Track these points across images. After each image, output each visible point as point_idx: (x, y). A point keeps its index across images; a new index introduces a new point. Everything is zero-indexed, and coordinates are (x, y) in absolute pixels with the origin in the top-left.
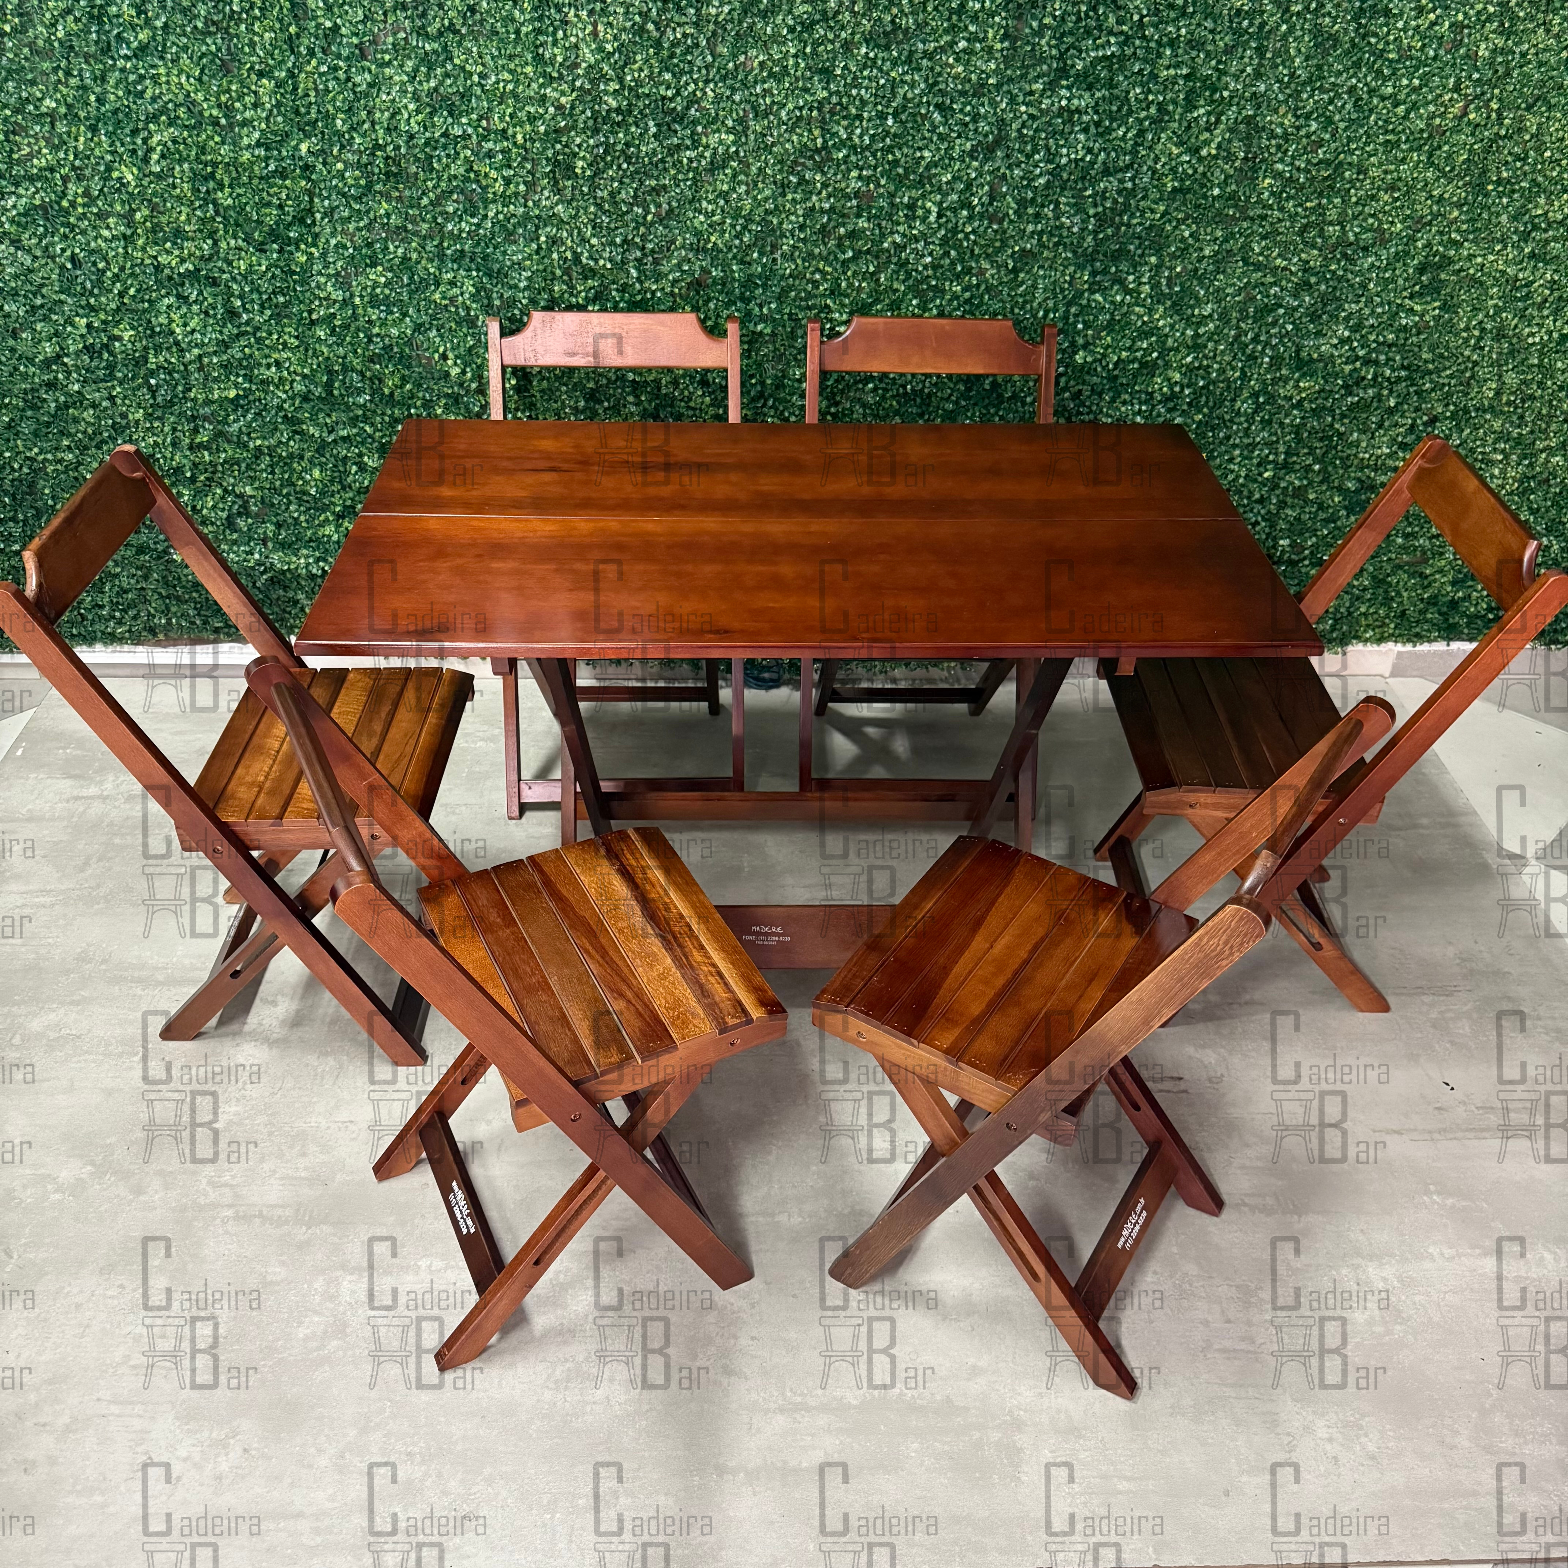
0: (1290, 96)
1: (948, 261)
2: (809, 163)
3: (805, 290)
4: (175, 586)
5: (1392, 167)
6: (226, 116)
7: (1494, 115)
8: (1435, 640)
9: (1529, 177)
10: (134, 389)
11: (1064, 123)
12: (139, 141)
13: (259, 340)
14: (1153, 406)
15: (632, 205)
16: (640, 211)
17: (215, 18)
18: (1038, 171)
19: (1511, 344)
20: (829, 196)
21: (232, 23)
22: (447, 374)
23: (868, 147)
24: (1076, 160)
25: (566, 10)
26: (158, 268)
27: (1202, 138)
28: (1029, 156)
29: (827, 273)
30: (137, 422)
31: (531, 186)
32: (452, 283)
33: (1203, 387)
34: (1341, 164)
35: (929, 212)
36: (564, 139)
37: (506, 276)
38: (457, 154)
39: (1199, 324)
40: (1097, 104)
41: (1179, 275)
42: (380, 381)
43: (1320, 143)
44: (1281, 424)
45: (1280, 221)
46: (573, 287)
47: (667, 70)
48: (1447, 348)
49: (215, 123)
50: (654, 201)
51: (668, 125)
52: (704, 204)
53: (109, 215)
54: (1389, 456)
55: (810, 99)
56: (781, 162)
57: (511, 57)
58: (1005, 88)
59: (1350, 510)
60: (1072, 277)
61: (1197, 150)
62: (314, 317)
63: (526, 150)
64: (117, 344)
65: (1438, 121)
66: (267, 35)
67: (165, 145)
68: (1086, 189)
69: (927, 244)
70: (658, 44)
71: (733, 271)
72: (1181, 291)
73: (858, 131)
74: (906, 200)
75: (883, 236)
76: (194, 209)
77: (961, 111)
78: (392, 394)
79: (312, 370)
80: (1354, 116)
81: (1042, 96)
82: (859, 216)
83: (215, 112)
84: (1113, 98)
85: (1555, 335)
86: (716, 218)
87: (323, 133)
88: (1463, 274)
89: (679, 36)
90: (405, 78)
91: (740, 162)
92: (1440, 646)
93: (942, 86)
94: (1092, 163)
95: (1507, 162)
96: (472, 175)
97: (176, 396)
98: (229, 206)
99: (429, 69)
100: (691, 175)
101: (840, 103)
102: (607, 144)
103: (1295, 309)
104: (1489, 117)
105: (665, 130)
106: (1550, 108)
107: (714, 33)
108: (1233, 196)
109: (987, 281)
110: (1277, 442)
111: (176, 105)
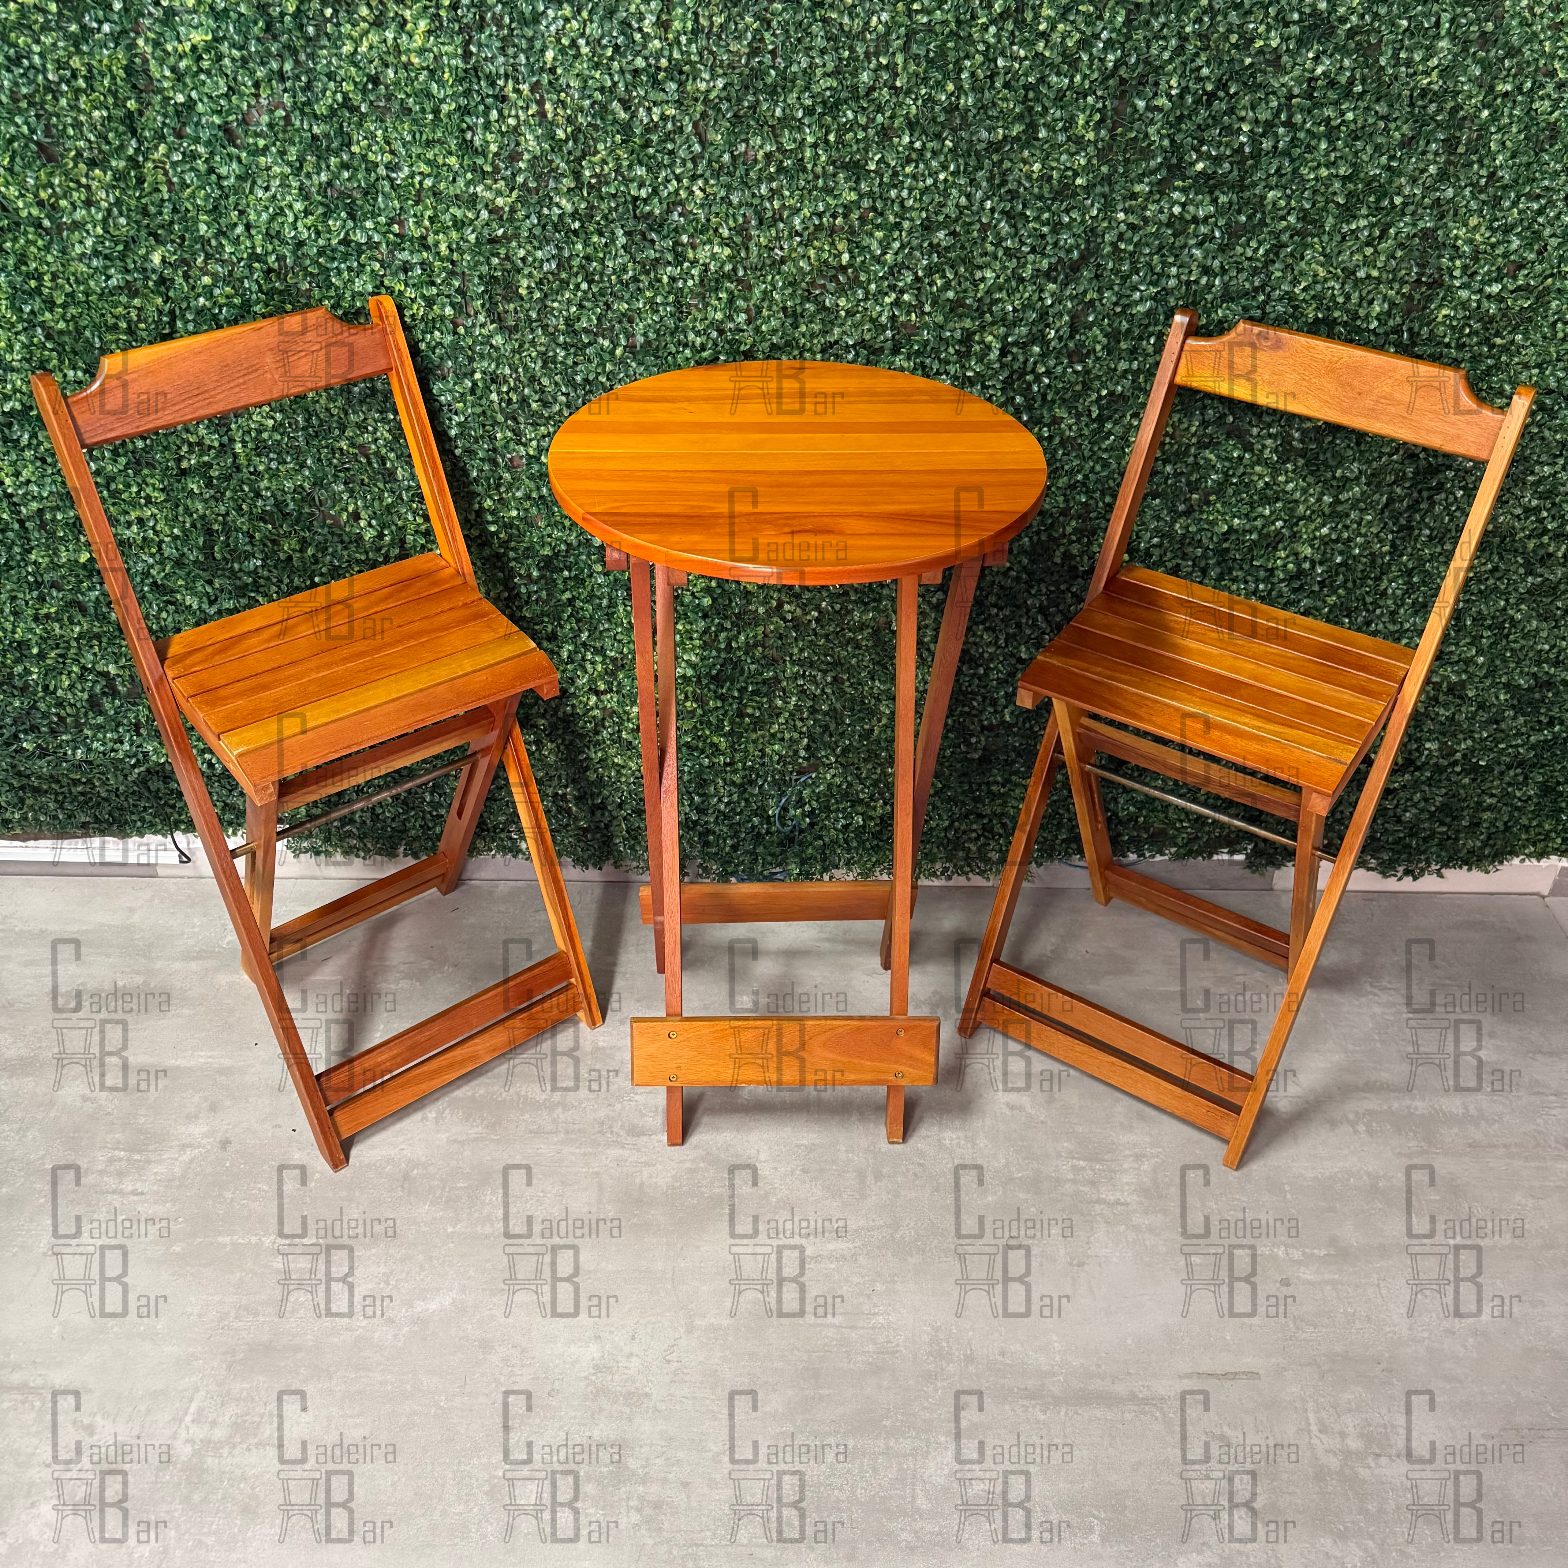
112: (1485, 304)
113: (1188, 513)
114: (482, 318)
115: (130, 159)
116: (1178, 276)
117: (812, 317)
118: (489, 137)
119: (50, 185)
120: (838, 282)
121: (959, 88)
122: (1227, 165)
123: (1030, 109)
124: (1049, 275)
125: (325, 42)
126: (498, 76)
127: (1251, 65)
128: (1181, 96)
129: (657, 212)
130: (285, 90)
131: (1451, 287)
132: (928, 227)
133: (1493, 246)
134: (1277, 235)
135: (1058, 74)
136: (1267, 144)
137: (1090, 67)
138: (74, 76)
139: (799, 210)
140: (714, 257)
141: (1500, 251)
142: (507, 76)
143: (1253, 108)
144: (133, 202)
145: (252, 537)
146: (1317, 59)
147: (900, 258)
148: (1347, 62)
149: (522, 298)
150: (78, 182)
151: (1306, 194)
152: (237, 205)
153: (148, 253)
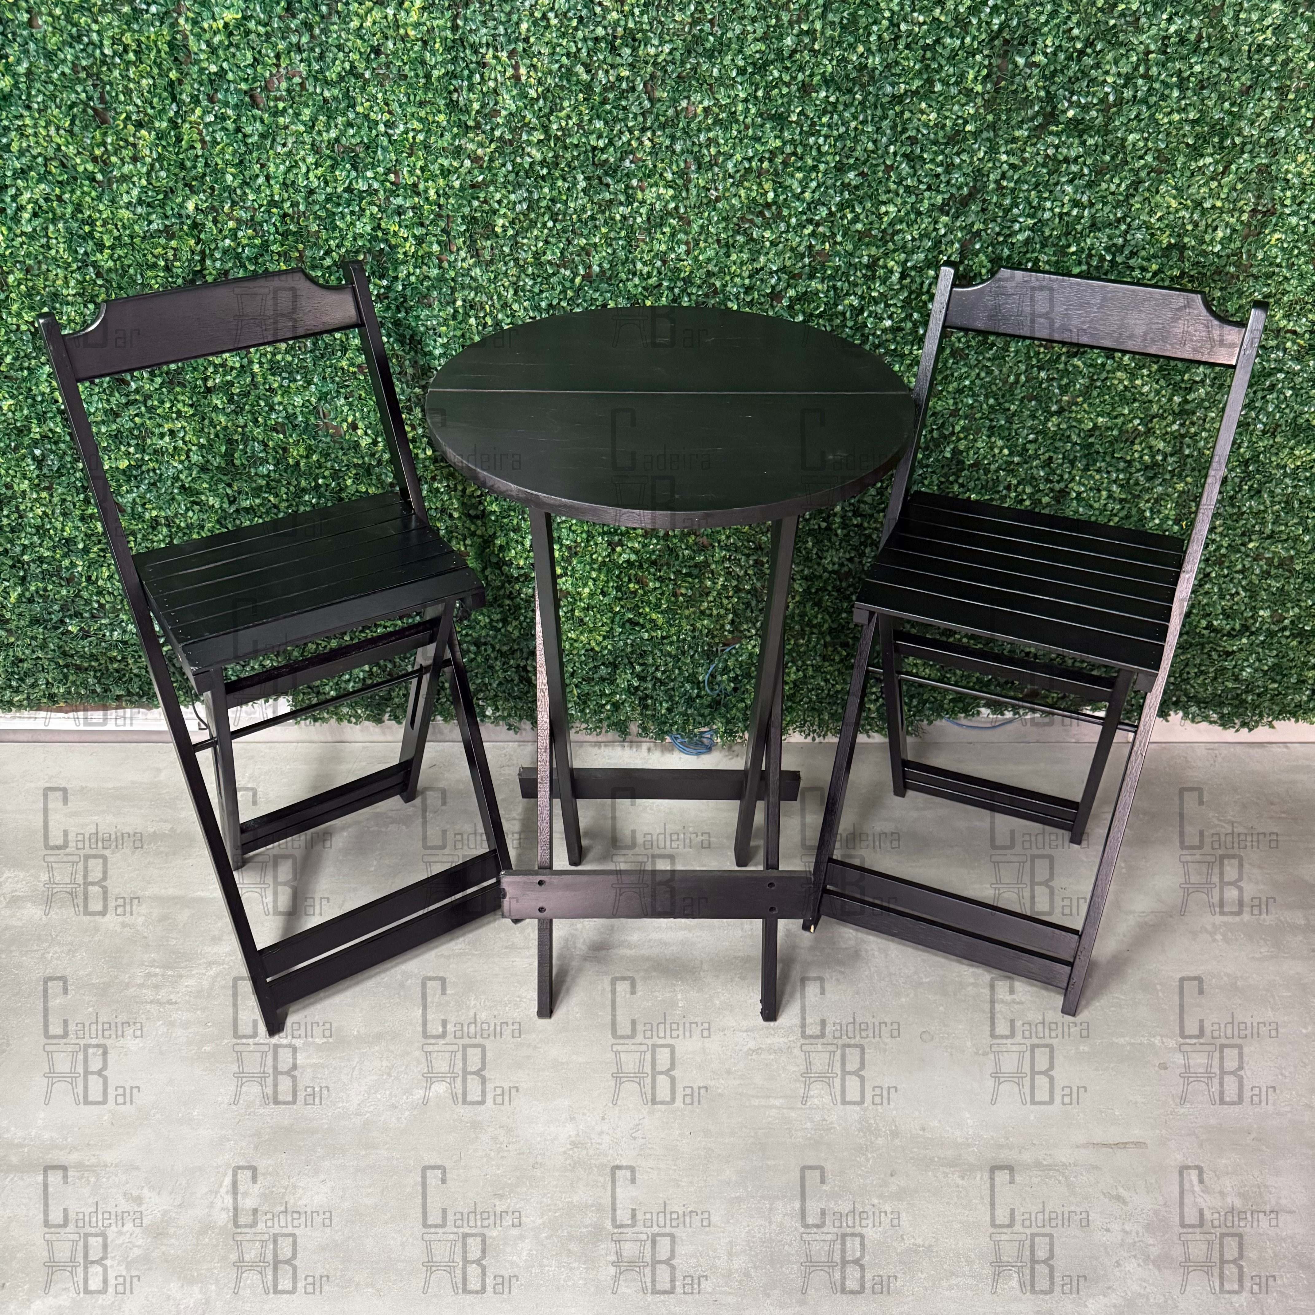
1: (909, 325)
2: (758, 221)
4: (72, 656)
6: (102, 171)
10: (17, 460)
11: (1050, 173)
12: (8, 199)
13: (150, 409)
14: (1131, 474)
15: (558, 266)
16: (568, 273)
17: (84, 63)
18: (1017, 226)
20: (778, 256)
21: (104, 69)
22: (357, 445)
24: (1061, 215)
25: (483, 50)
28: (1007, 211)
30: (24, 492)
31: (446, 246)
32: (360, 350)
33: (1188, 456)
35: (891, 272)
36: (482, 195)
37: (420, 342)
38: (364, 210)
39: (1189, 390)
42: (285, 450)
44: (1272, 494)
47: (599, 117)
49: (91, 178)
50: (583, 262)
51: (600, 179)
52: (639, 266)
55: (760, 148)
56: (726, 219)
57: (421, 104)
58: (985, 135)
61: (1199, 202)
62: (210, 384)
63: (440, 206)
66: (144, 82)
67: (36, 203)
68: (1069, 246)
69: (887, 306)
70: (588, 88)
73: (814, 184)
74: (865, 259)
75: (839, 296)
76: (72, 272)
77: (932, 161)
78: (298, 463)
79: (209, 440)
81: (1025, 143)
82: (811, 277)
83: (90, 167)
84: (1107, 146)
86: (653, 281)
87: (211, 188)
89: (612, 79)
90: (302, 128)
91: (680, 218)
93: (912, 134)
94: (1080, 217)
96: (380, 234)
97: (64, 466)
98: (110, 270)
99: (329, 117)
100: (624, 233)
101: (794, 154)
102: (529, 199)
105: (596, 183)
107: (652, 76)
108: (1238, 253)
109: (952, 346)
110: (1265, 511)
111: (46, 159)
113: (1059, 413)
114: (463, 254)
115: (170, 120)
116: (1052, 209)
117: (742, 247)
118: (472, 97)
119: (104, 144)
120: (764, 216)
121: (869, 50)
122: (1094, 113)
123: (928, 66)
124: (943, 209)
125: (335, 19)
126: (481, 45)
127: (1115, 26)
128: (1055, 54)
129: (612, 160)
130: (301, 61)
131: (1282, 213)
132: (841, 169)
134: (1136, 172)
135: (952, 36)
136: (1128, 94)
137: (978, 30)
138: (126, 51)
139: (732, 156)
140: (659, 198)
142: (488, 45)
143: (1116, 63)
144: (174, 157)
145: (266, 445)
146: (1170, 20)
147: (817, 195)
148: (1195, 23)
149: (497, 237)
150: (126, 141)
151: (1160, 137)
152: (259, 159)
153: (183, 201)
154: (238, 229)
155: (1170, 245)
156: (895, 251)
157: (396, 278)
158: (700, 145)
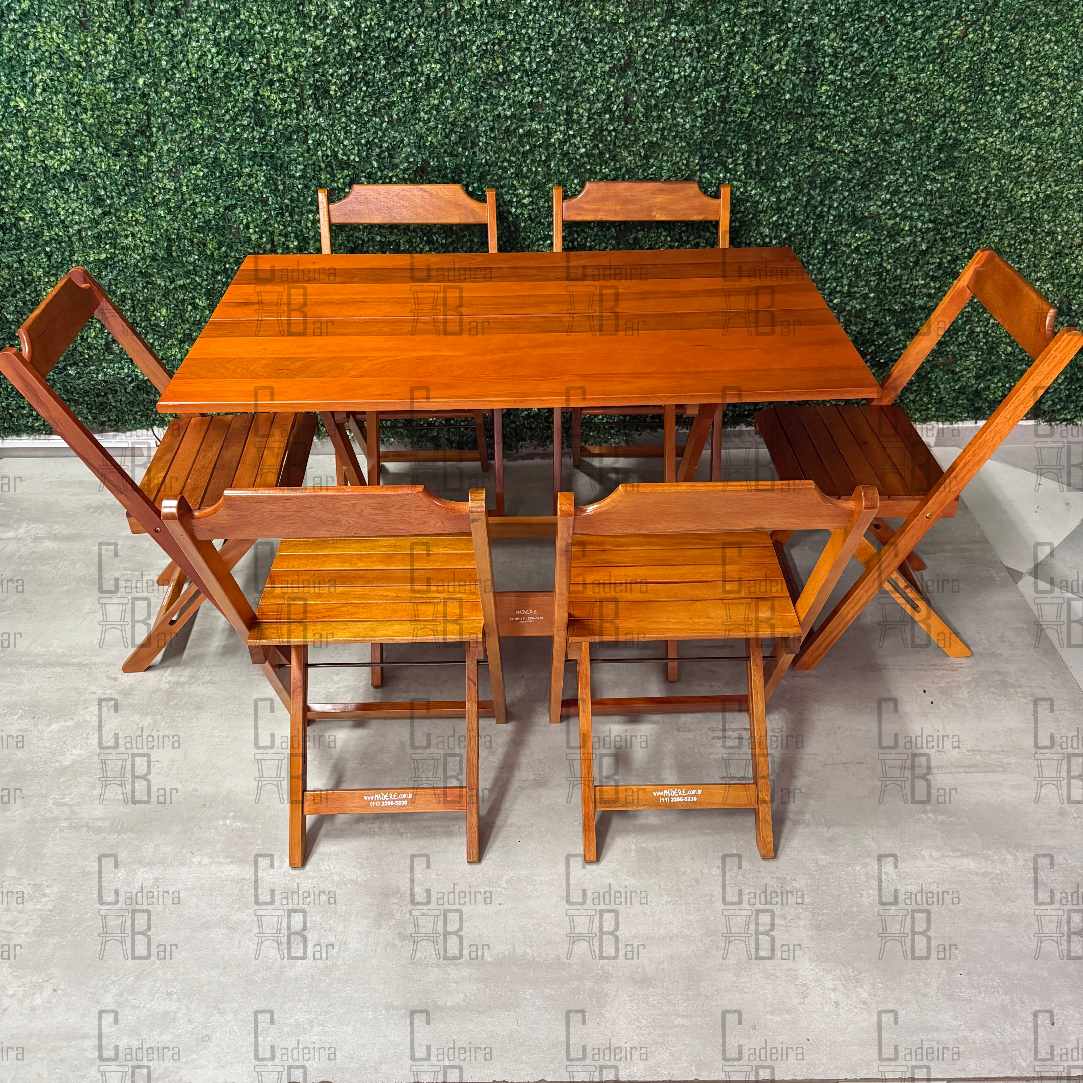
0: (837, 25)
1: (597, 151)
2: (494, 83)
3: (497, 174)
4: (72, 393)
5: (915, 75)
6: (85, 61)
7: (987, 35)
8: (965, 419)
9: (1016, 80)
10: (35, 255)
11: (675, 50)
12: (27, 80)
13: (118, 218)
15: (371, 116)
16: (377, 120)
18: (658, 85)
19: (1009, 202)
20: (510, 107)
22: (250, 239)
23: (535, 71)
24: (685, 77)
26: (46, 169)
27: (774, 58)
28: (651, 74)
29: (513, 162)
30: (39, 277)
31: (301, 105)
32: (250, 175)
33: (785, 239)
34: (877, 73)
35: (582, 116)
36: (321, 70)
37: (286, 169)
38: (248, 83)
39: (780, 192)
40: (697, 35)
41: (764, 157)
42: (205, 245)
43: (861, 59)
44: (844, 264)
45: (835, 116)
46: (335, 176)
47: (390, 19)
48: (963, 207)
49: (79, 65)
50: (387, 113)
51: (394, 58)
52: (422, 114)
53: (11, 132)
54: (924, 286)
55: (492, 37)
56: (475, 82)
57: (280, 14)
58: (631, 26)
59: (898, 326)
60: (688, 162)
61: (772, 66)
62: (157, 200)
63: (296, 80)
64: (21, 223)
65: (946, 41)
66: (110, 2)
67: (45, 82)
68: (694, 97)
69: (581, 139)
71: (445, 162)
72: (767, 168)
73: (528, 59)
74: (564, 108)
75: (550, 134)
76: (68, 127)
77: (601, 43)
78: (212, 254)
79: (156, 239)
80: (885, 38)
81: (658, 30)
82: (532, 120)
83: (78, 58)
84: (709, 31)
85: (1041, 195)
86: (431, 124)
87: (154, 71)
88: (971, 152)
90: (207, 30)
91: (446, 84)
92: (970, 424)
93: (586, 25)
94: (697, 78)
95: (999, 70)
96: (259, 98)
97: (65, 259)
98: (92, 124)
99: (224, 23)
100: (411, 94)
101: (514, 40)
102: (350, 73)
103: (850, 181)
104: (983, 37)
105: (392, 62)
106: (1028, 29)
108: (800, 99)
109: (626, 165)
110: (842, 277)
111: (51, 54)
112: (845, 83)
114: (311, 109)
115: (126, 27)
116: (679, 73)
117: (487, 101)
118: (311, 7)
119: (86, 42)
120: (498, 81)
124: (610, 73)
129: (401, 46)
131: (825, 73)
132: (543, 49)
133: (844, 49)
134: (728, 47)
139: (475, 42)
140: (432, 70)
141: (847, 52)
144: (130, 50)
145: (192, 242)
149: (332, 97)
150: (100, 40)
151: (742, 24)
152: (182, 51)
153: (136, 79)
154: (171, 97)
155: (757, 95)
156: (582, 102)
157: (270, 127)
158: (455, 35)
